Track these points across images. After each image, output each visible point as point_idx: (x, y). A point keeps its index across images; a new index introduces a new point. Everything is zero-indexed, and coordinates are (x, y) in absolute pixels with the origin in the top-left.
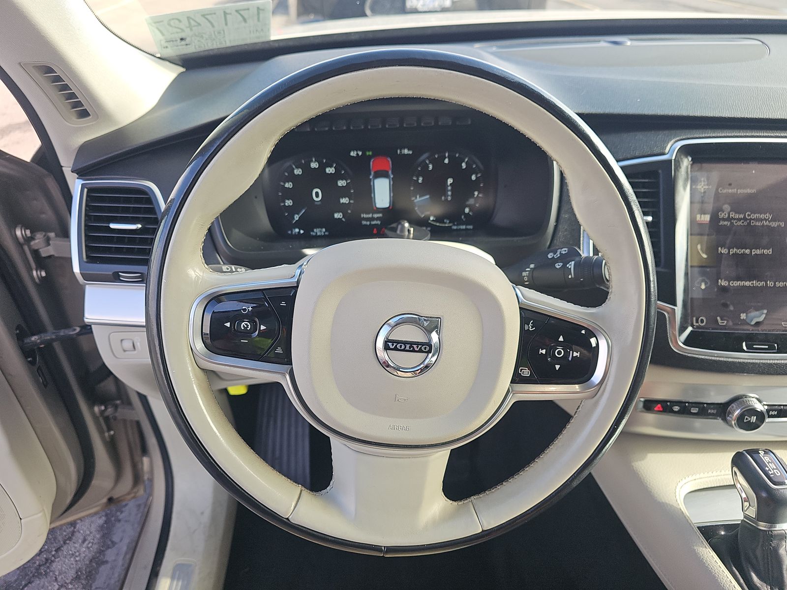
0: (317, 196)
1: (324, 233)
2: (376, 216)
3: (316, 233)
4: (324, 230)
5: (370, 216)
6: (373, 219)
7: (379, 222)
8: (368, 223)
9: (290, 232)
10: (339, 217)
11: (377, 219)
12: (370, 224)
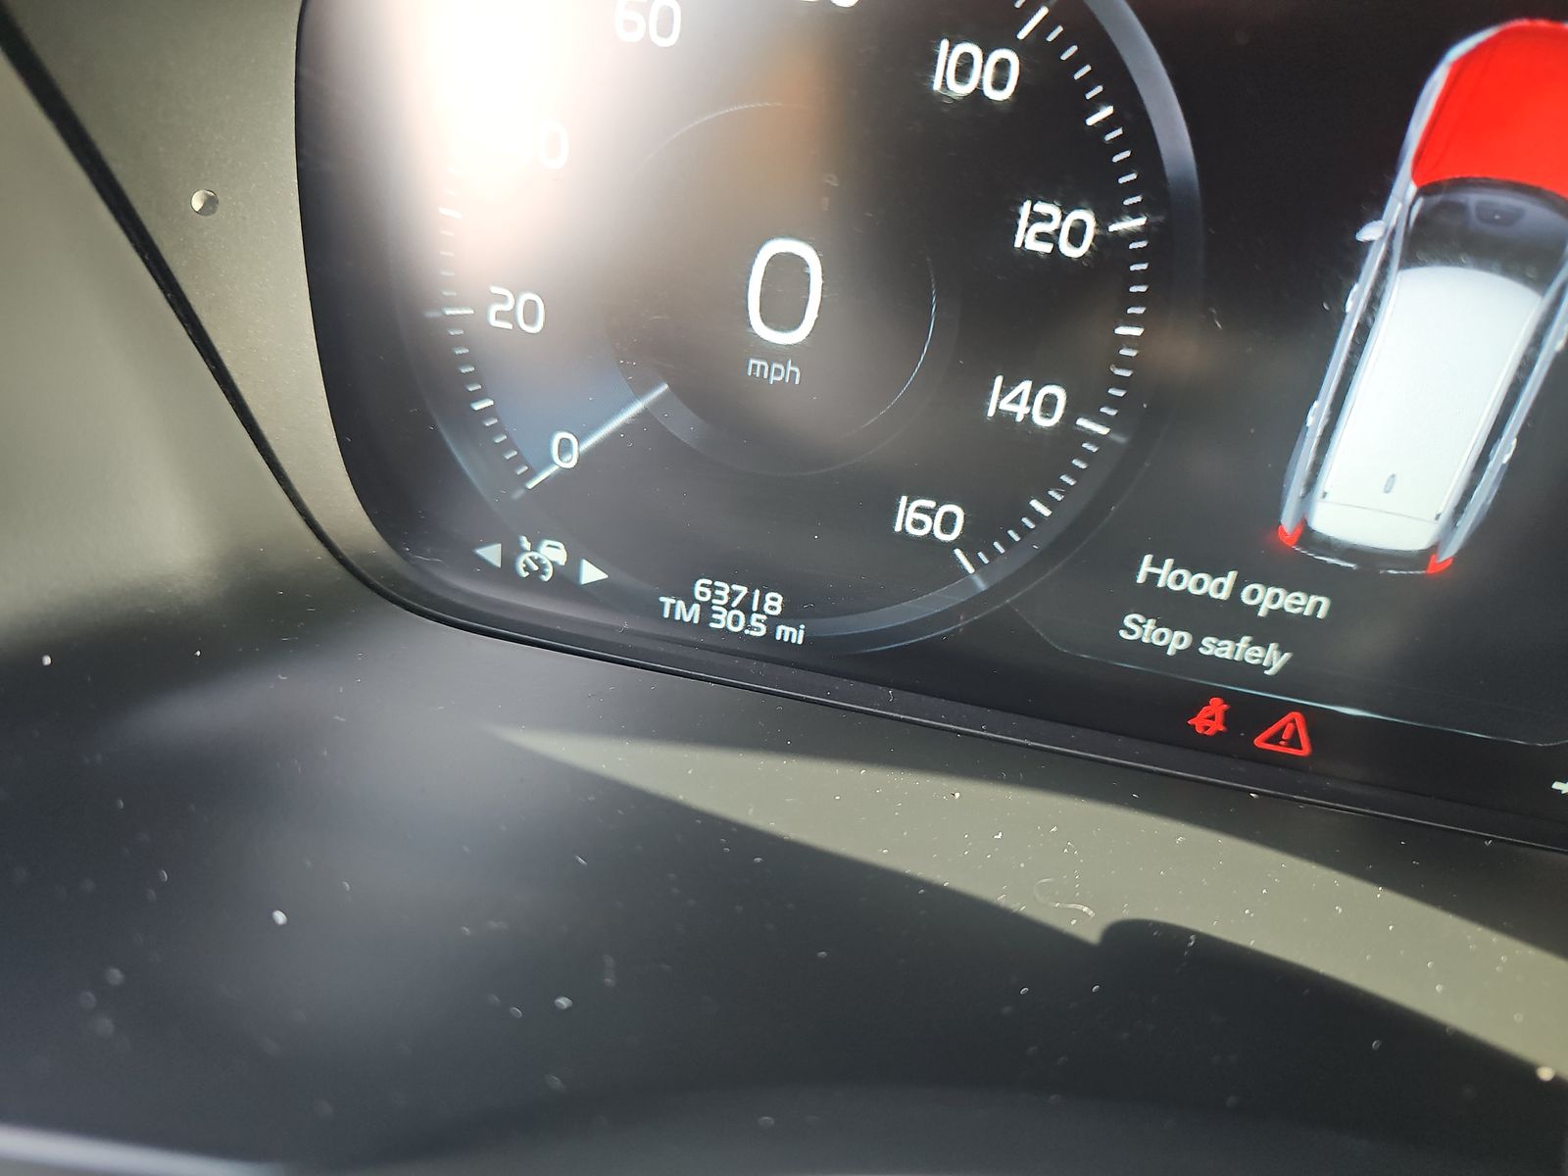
0: (783, 309)
1: (772, 622)
2: (1265, 599)
3: (706, 607)
4: (775, 603)
5: (1217, 587)
6: (1233, 619)
7: (1274, 659)
8: (1176, 641)
9: (492, 554)
10: (933, 526)
11: (1275, 628)
12: (1192, 652)
